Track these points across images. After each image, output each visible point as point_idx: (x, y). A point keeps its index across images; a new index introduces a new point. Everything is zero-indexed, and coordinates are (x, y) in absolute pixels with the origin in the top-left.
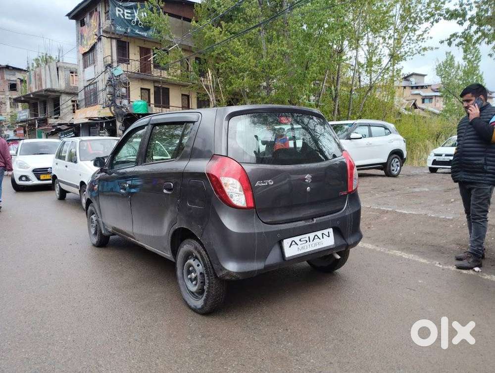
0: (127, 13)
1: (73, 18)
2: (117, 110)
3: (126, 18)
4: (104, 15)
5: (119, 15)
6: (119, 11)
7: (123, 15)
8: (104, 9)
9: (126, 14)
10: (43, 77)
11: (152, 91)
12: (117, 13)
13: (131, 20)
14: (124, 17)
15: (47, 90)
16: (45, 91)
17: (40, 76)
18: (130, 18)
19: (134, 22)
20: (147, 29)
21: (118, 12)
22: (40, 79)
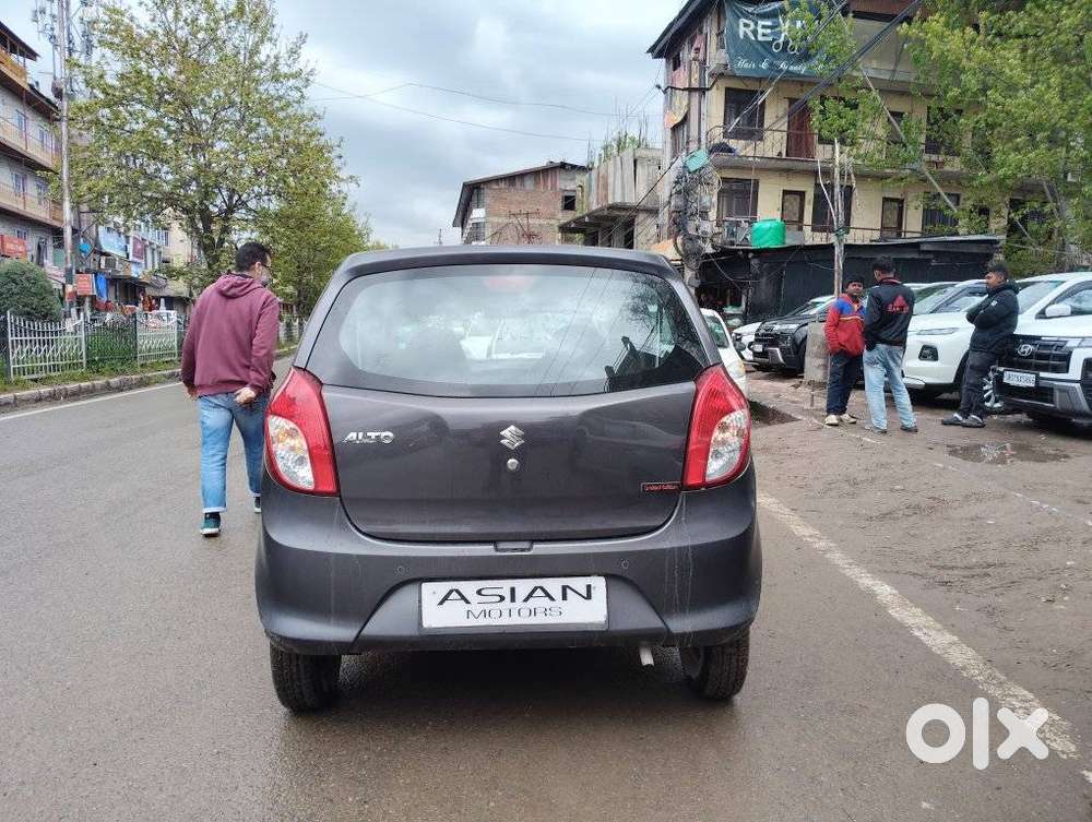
0: (764, 27)
1: (658, 56)
2: (689, 245)
3: (760, 38)
4: (714, 38)
5: (746, 34)
6: (746, 25)
7: (755, 32)
8: (715, 25)
9: (760, 31)
10: (611, 180)
11: (810, 197)
12: (742, 29)
13: (770, 43)
14: (756, 37)
15: (612, 207)
16: (608, 209)
17: (605, 178)
18: (770, 39)
19: (777, 46)
20: (805, 56)
21: (744, 28)
22: (606, 186)
